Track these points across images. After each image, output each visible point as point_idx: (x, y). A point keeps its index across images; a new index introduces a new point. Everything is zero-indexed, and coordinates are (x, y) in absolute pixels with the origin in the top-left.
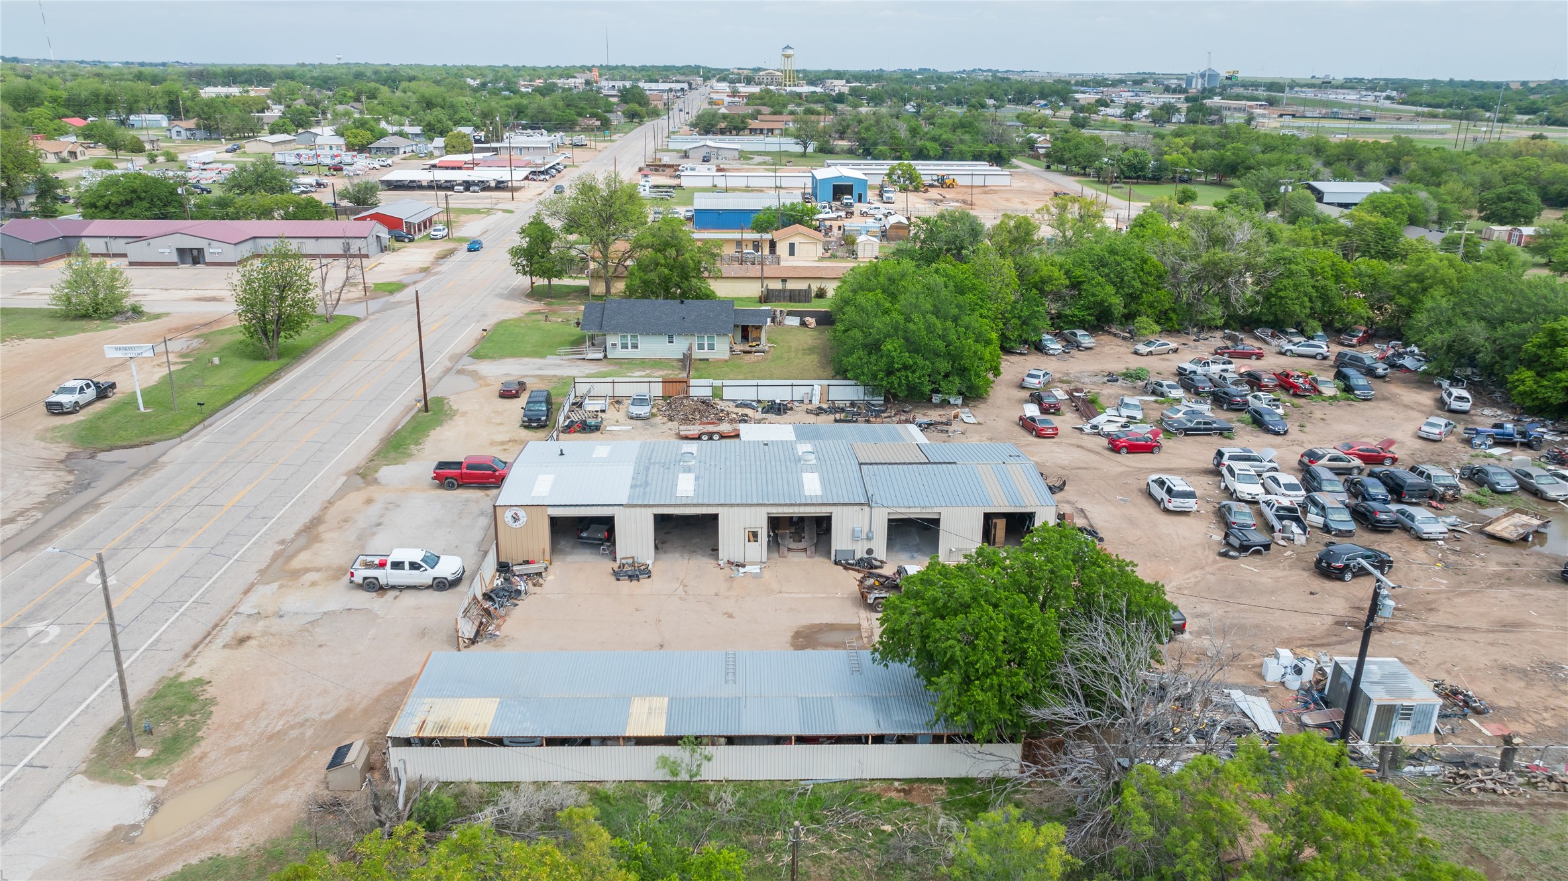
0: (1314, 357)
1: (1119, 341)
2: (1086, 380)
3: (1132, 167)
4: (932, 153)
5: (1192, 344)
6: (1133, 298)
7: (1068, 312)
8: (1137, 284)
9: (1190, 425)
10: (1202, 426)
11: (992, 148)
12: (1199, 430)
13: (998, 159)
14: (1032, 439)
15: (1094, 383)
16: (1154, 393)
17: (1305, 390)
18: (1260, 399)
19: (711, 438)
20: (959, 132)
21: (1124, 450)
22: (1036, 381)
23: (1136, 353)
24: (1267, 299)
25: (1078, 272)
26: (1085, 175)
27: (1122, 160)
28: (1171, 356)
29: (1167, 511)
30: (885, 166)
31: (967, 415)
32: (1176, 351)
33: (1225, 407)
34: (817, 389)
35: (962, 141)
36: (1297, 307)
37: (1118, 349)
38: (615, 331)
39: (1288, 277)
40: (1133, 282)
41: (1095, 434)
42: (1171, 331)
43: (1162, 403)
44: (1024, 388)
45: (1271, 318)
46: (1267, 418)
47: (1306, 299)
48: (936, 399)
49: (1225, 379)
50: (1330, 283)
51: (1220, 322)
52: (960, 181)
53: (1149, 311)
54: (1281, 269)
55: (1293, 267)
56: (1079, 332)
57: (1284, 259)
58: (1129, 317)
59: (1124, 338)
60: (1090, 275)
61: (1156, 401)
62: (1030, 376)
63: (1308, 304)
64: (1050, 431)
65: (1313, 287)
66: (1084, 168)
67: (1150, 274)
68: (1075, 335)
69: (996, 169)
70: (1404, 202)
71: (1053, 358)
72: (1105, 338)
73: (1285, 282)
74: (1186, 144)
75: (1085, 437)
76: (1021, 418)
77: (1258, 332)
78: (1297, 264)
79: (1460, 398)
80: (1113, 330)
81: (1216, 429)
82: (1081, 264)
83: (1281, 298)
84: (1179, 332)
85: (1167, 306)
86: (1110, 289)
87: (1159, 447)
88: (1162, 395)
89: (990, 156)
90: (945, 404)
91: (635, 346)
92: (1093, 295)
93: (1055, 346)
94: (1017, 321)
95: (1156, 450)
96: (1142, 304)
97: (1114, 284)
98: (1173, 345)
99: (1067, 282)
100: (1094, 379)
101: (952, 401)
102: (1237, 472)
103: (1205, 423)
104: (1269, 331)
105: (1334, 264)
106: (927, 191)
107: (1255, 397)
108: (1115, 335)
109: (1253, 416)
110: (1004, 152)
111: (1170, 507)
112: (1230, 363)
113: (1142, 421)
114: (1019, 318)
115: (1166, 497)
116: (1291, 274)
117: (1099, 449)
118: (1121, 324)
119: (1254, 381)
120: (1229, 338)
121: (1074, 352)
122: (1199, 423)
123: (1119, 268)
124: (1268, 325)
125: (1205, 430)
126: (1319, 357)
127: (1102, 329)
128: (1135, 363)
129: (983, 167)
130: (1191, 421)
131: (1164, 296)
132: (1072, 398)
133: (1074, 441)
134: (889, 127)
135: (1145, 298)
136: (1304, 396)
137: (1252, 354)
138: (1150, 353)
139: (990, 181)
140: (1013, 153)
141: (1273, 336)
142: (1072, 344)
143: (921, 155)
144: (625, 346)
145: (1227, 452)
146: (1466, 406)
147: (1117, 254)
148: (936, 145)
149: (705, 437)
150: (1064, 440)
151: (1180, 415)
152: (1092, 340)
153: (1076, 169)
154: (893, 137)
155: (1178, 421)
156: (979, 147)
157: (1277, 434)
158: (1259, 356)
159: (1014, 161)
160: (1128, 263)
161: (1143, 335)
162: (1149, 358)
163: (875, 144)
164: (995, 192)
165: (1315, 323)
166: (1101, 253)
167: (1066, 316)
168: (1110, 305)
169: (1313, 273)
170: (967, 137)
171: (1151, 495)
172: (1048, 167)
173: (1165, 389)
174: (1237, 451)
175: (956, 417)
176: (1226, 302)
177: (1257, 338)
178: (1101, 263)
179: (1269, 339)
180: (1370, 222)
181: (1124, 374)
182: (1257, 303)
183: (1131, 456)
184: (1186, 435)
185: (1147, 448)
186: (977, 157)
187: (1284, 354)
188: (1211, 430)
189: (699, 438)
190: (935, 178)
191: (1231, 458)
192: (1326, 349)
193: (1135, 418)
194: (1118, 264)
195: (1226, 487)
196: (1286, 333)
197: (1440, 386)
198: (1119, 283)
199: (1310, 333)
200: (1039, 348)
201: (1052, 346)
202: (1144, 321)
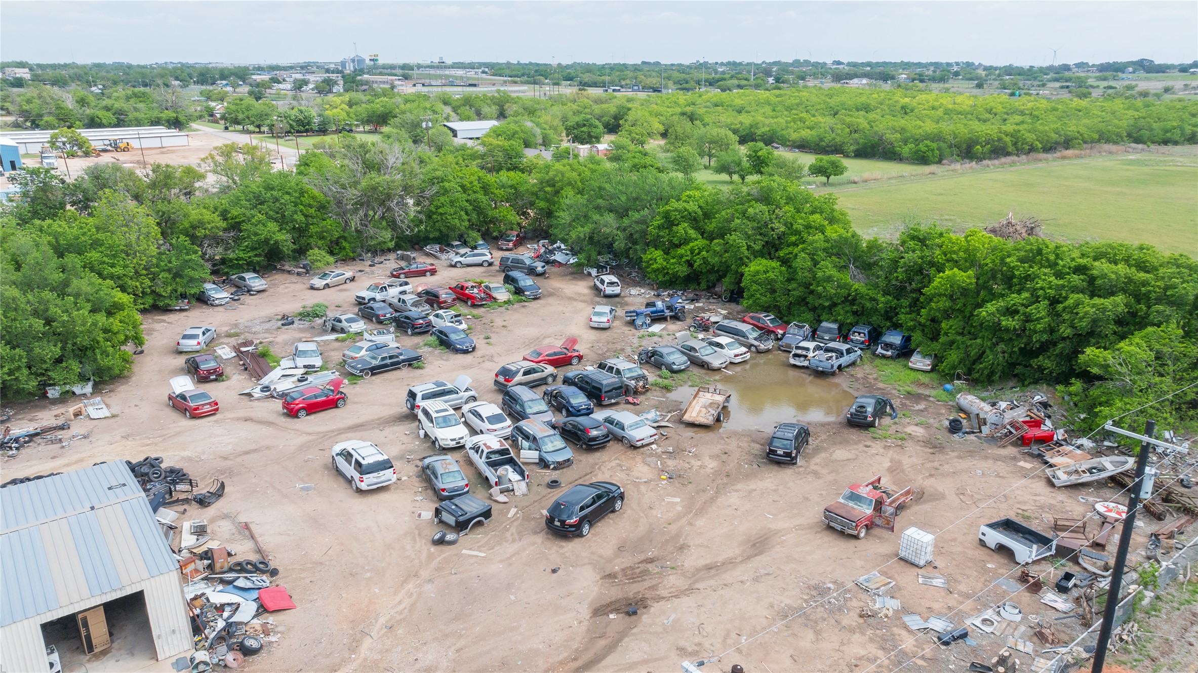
0: (481, 265)
1: (294, 278)
2: (258, 328)
3: (300, 122)
4: (104, 121)
5: (368, 269)
6: (300, 232)
7: (232, 256)
8: (299, 218)
9: (375, 363)
10: (388, 361)
11: (170, 114)
12: (386, 366)
13: (176, 124)
14: (186, 423)
15: (267, 331)
16: (334, 330)
17: (482, 299)
18: (442, 318)
20: (132, 101)
21: (303, 413)
22: (194, 342)
23: (312, 288)
24: (429, 217)
25: (235, 212)
26: (260, 132)
27: (290, 116)
28: (350, 285)
29: (359, 491)
30: (44, 136)
31: (96, 408)
32: (353, 279)
33: (409, 332)
35: (136, 109)
36: (456, 221)
37: (293, 286)
39: (444, 194)
40: (295, 217)
41: (267, 397)
42: (347, 260)
43: (343, 340)
44: (181, 353)
45: (437, 234)
46: (453, 337)
47: (463, 213)
48: (52, 393)
49: (404, 301)
50: (481, 197)
51: (391, 245)
52: (135, 144)
53: (320, 243)
54: (435, 188)
55: (446, 184)
56: (248, 276)
57: (437, 178)
58: (301, 252)
59: (299, 274)
60: (248, 213)
61: (337, 340)
62: (185, 337)
63: (465, 217)
64: (207, 408)
65: (467, 201)
66: (259, 126)
67: (310, 206)
68: (243, 279)
69: (174, 132)
70: (518, 129)
71: (220, 309)
72: (278, 277)
73: (442, 199)
74: (342, 102)
75: (256, 404)
76: (170, 398)
77: (428, 249)
78: (449, 181)
79: (611, 284)
80: (287, 267)
81: (404, 361)
82: (236, 202)
83: (441, 214)
84: (354, 259)
85: (336, 235)
86: (273, 226)
87: (344, 398)
88: (342, 331)
89: (168, 121)
90: (67, 397)
92: (256, 234)
93: (220, 294)
94: (166, 275)
95: (340, 403)
96: (311, 236)
97: (276, 220)
98: (349, 274)
99: (224, 225)
100: (267, 326)
101: (77, 390)
102: (434, 415)
103: (391, 357)
104: (437, 247)
105: (480, 179)
106: (98, 155)
107: (437, 316)
108: (289, 272)
109: (438, 337)
110: (182, 118)
111: (363, 486)
112: (406, 284)
113: (322, 368)
114: (169, 270)
115: (356, 475)
116: (446, 192)
117: (272, 418)
118: (295, 259)
119: (431, 298)
120: (402, 258)
121: (246, 298)
122: (383, 359)
123: (278, 205)
124: (436, 241)
125: (392, 364)
126: (486, 264)
127: (275, 268)
128: (311, 299)
129: (161, 130)
130: (374, 358)
131: (331, 226)
132: (240, 355)
133: (242, 413)
134: (52, 98)
135: (313, 229)
136: (482, 306)
137: (426, 271)
138: (327, 286)
139: (167, 142)
140: (190, 118)
141: (442, 251)
142: (242, 289)
143: (93, 123)
145: (419, 390)
146: (617, 290)
147: (273, 189)
148: (110, 114)
150: (229, 415)
151: (363, 352)
152: (263, 282)
153: (251, 128)
154: (59, 108)
155: (362, 361)
156: (155, 114)
157: (466, 352)
158: (433, 272)
159: (194, 125)
160: (287, 197)
161: (319, 268)
162: (327, 291)
163: (40, 116)
164: (173, 152)
165: (475, 234)
166: (256, 190)
167: (231, 260)
168: (276, 242)
169: (464, 189)
170: (141, 106)
171: (339, 472)
172: (226, 128)
173: (344, 324)
174: (430, 387)
175: (77, 414)
176: (393, 225)
177: (428, 255)
178: (258, 201)
179: (438, 254)
180: (498, 146)
181: (300, 314)
182: (421, 222)
183: (312, 417)
184: (373, 374)
185: (330, 403)
186: (156, 122)
187: (454, 266)
188: (398, 363)
190: (107, 142)
191: (425, 397)
192: (490, 256)
193: (313, 367)
194: (276, 200)
195: (426, 435)
196: (453, 246)
197: (589, 274)
198: (282, 221)
199: (473, 244)
200: (202, 300)
201: (217, 296)
202: (317, 254)
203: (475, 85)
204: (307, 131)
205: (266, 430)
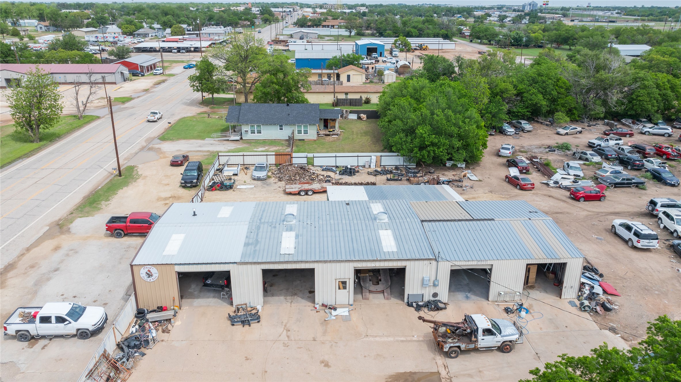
0: (663, 135)
1: (545, 127)
2: (536, 150)
4: (414, 34)
5: (587, 128)
6: (553, 101)
7: (515, 110)
8: (554, 93)
9: (618, 181)
10: (626, 182)
11: (443, 31)
12: (624, 184)
13: (446, 37)
14: (517, 191)
15: (541, 153)
16: (580, 159)
17: (675, 156)
18: (652, 163)
19: (307, 194)
20: (426, 24)
21: (583, 199)
22: (508, 152)
23: (558, 134)
24: (630, 102)
25: (521, 86)
26: (490, 44)
27: (510, 36)
28: (579, 135)
29: (635, 248)
30: (392, 40)
32: (580, 132)
33: (629, 167)
34: (374, 159)
35: (428, 28)
36: (650, 106)
37: (546, 131)
38: (247, 123)
39: (643, 89)
40: (552, 92)
41: (557, 187)
42: (574, 121)
43: (588, 165)
44: (500, 156)
45: (633, 112)
46: (664, 175)
47: (655, 101)
48: (449, 164)
49: (623, 149)
50: (669, 92)
51: (602, 116)
52: (430, 47)
53: (563, 109)
54: (638, 84)
55: (646, 83)
56: (523, 122)
57: (640, 78)
58: (551, 113)
59: (547, 125)
60: (528, 88)
61: (584, 164)
62: (503, 148)
63: (656, 104)
64: (529, 186)
65: (659, 94)
66: (490, 41)
67: (562, 87)
68: (521, 123)
69: (447, 41)
70: (674, 50)
71: (510, 137)
72: (537, 125)
73: (642, 91)
75: (551, 189)
76: (507, 177)
77: (623, 121)
78: (648, 81)
80: (540, 120)
81: (634, 183)
82: (522, 81)
83: (640, 100)
84: (577, 121)
85: (573, 106)
86: (540, 96)
87: (604, 196)
88: (587, 160)
89: (443, 35)
90: (454, 167)
91: (259, 132)
92: (531, 100)
93: (511, 130)
94: (490, 115)
95: (602, 198)
96: (558, 105)
97: (542, 93)
98: (579, 129)
99: (515, 92)
100: (541, 150)
101: (459, 166)
102: (675, 217)
103: (628, 179)
104: (630, 121)
105: (669, 81)
106: (413, 52)
107: (648, 161)
108: (541, 123)
109: (652, 174)
110: (449, 34)
111: (639, 245)
112: (620, 139)
113: (583, 178)
114: (491, 113)
115: (635, 239)
116: (645, 87)
117: (564, 198)
118: (545, 116)
119: (640, 149)
120: (608, 124)
121: (521, 133)
122: (623, 179)
123: (544, 85)
124: (631, 117)
125: (628, 184)
126: (667, 135)
127: (533, 120)
128: (561, 140)
129: (441, 40)
130: (616, 178)
131: (571, 100)
132: (533, 163)
133: (545, 192)
134: (392, 22)
135: (560, 101)
136: (674, 160)
137: (627, 134)
138: (567, 134)
139: (445, 47)
140: (454, 35)
141: (633, 123)
142: (519, 129)
143: (409, 35)
144: (253, 132)
145: (660, 201)
147: (542, 76)
148: (416, 30)
149: (303, 193)
150: (539, 192)
151: (608, 174)
152: (531, 126)
153: (485, 41)
154: (394, 27)
155: (608, 177)
156: (437, 31)
157: (673, 186)
158: (631, 135)
159: (454, 39)
160: (550, 81)
161: (560, 123)
162: (566, 137)
163: (385, 30)
164: (448, 52)
165: (659, 116)
166: (533, 75)
167: (514, 112)
168: (542, 105)
169: (658, 86)
170: (430, 26)
171: (616, 234)
172: (471, 41)
173: (589, 156)
174: (666, 201)
175: (465, 176)
176: (605, 103)
177: (624, 124)
178: (534, 81)
179: (631, 125)
180: (664, 61)
181: (557, 147)
182: (623, 104)
183: (587, 203)
184: (615, 187)
185: (597, 198)
186: (436, 36)
187: (644, 134)
188: (631, 184)
189: (299, 194)
190: (417, 45)
191: (662, 206)
192: (671, 130)
193: (579, 176)
194: (544, 82)
195: (665, 227)
196: (641, 121)
198: (544, 94)
199: (656, 121)
200: (502, 132)
201: (509, 130)
202: (560, 115)
203: (613, 22)
204: (518, 45)
205: (562, 204)
